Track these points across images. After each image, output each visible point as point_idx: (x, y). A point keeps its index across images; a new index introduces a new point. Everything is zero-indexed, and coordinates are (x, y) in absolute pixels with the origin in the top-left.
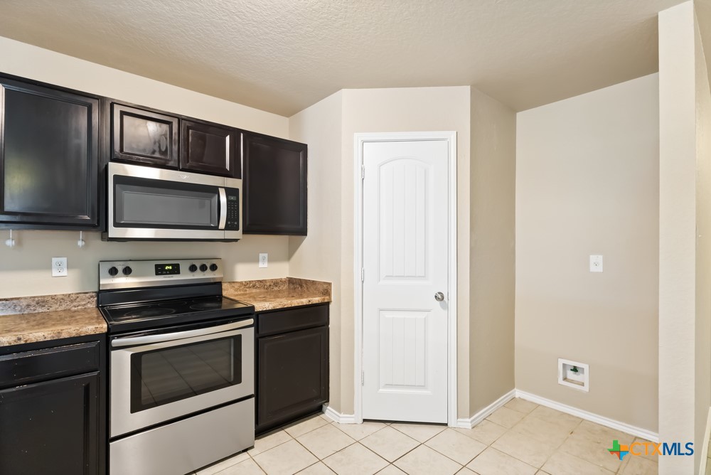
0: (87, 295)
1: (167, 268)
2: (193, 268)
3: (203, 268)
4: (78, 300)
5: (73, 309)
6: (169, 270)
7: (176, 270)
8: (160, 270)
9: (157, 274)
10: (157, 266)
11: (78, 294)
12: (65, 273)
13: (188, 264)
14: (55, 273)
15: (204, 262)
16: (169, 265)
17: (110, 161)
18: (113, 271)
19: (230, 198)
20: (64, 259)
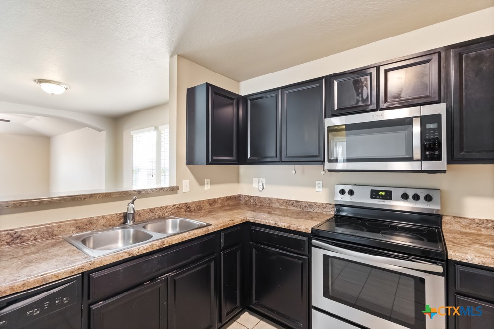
0: (331, 206)
1: (381, 193)
2: (405, 197)
4: (326, 208)
5: (324, 213)
6: (382, 195)
7: (388, 196)
8: (375, 194)
9: (372, 197)
10: (372, 191)
11: (328, 204)
12: (321, 190)
13: (401, 192)
14: (317, 190)
15: (417, 192)
16: (383, 191)
17: (325, 118)
18: (342, 192)
19: (430, 126)
20: (321, 182)
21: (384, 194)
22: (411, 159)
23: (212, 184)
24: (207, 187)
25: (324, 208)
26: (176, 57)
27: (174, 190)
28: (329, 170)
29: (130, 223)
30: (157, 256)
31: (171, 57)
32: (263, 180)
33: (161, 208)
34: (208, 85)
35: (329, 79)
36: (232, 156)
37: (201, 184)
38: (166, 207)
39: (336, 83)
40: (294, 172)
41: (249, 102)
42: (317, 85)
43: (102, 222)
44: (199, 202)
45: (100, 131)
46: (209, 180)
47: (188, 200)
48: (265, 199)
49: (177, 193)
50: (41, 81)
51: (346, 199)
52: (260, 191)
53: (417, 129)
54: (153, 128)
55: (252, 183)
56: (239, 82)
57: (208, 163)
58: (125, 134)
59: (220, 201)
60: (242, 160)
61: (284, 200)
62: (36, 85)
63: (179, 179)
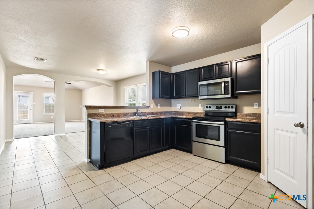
2: (226, 107)
3: (229, 107)
10: (216, 106)
11: (203, 112)
12: (201, 107)
13: (224, 106)
14: (199, 107)
15: (229, 105)
17: (200, 81)
18: (207, 107)
19: (226, 84)
20: (201, 104)
21: (220, 107)
22: (222, 94)
23: (161, 106)
24: (159, 107)
25: (201, 114)
26: (149, 61)
27: (148, 107)
28: (201, 99)
29: (137, 115)
30: (147, 121)
31: (147, 61)
32: (180, 105)
33: (144, 113)
34: (160, 71)
35: (201, 68)
36: (168, 95)
37: (157, 106)
38: (146, 112)
39: (203, 70)
40: (190, 101)
41: (175, 76)
42: (197, 70)
43: (129, 114)
44: (156, 112)
45: (110, 87)
46: (160, 105)
47: (153, 111)
48: (181, 112)
49: (149, 108)
50: (99, 70)
51: (208, 109)
52: (179, 109)
53: (223, 85)
54: (135, 85)
55: (176, 106)
56: (171, 67)
57: (160, 98)
58: (121, 88)
59: (164, 113)
60: (172, 97)
61: (188, 112)
62: (97, 71)
63: (150, 103)
